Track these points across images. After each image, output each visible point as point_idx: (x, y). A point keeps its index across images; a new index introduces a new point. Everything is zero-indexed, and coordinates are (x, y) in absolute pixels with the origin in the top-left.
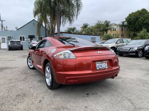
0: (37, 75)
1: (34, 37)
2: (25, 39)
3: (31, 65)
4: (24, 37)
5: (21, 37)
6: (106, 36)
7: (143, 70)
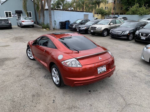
0: (40, 68)
1: (22, 13)
2: (12, 15)
3: (31, 56)
4: (10, 13)
5: (7, 12)
6: (98, 9)
7: (133, 58)
